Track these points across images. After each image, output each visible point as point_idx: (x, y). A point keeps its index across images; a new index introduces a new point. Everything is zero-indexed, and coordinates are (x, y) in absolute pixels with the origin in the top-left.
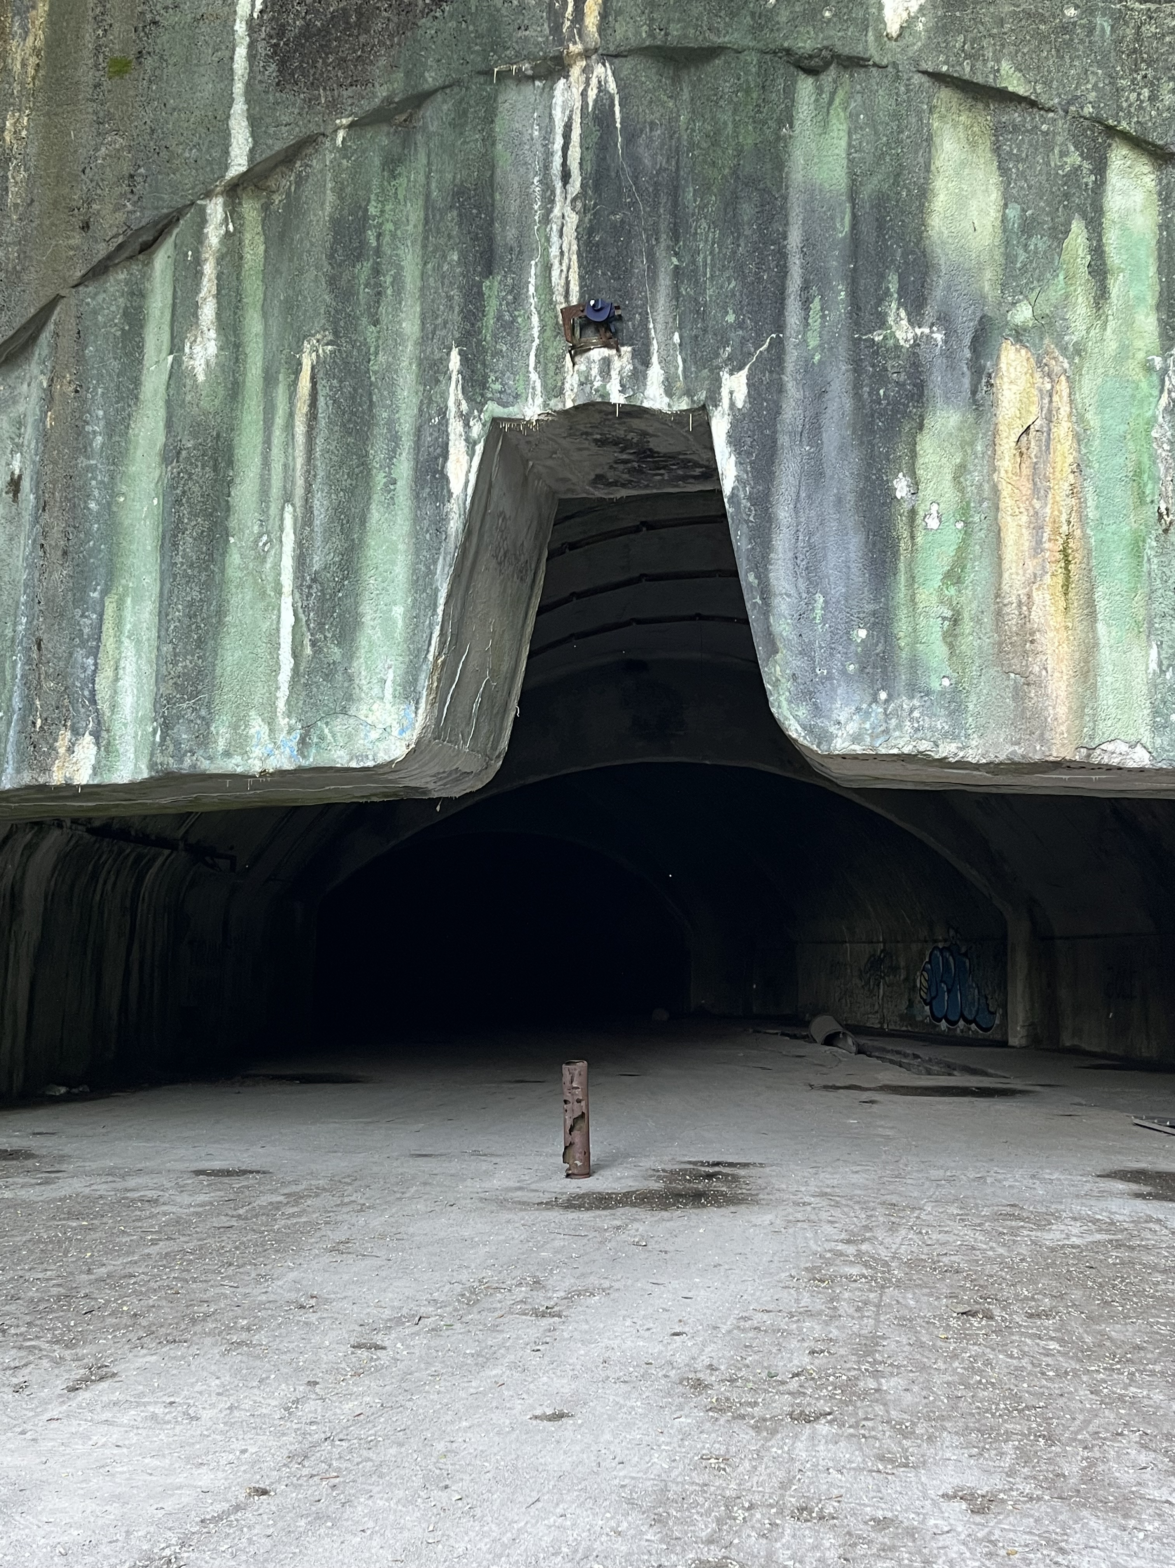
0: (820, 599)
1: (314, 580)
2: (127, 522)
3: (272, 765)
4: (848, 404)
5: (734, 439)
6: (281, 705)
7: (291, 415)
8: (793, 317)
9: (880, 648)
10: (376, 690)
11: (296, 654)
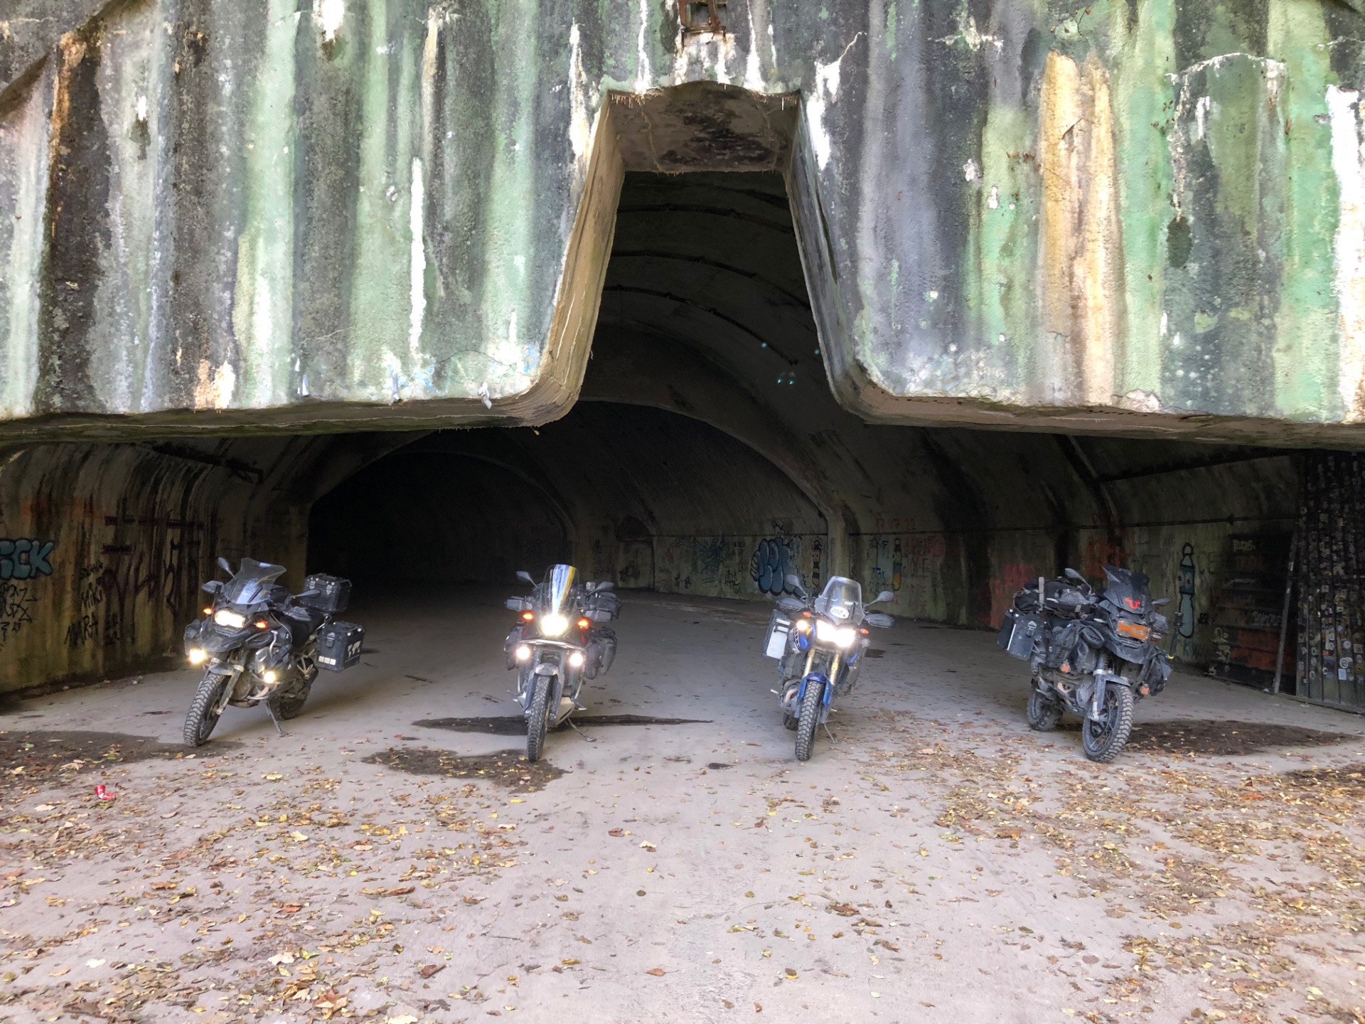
0: (895, 264)
1: (446, 228)
2: (257, 168)
3: (407, 394)
4: (920, 97)
5: (828, 122)
6: (414, 341)
7: (418, 77)
8: (875, 19)
9: (950, 308)
10: (501, 331)
11: (428, 296)
